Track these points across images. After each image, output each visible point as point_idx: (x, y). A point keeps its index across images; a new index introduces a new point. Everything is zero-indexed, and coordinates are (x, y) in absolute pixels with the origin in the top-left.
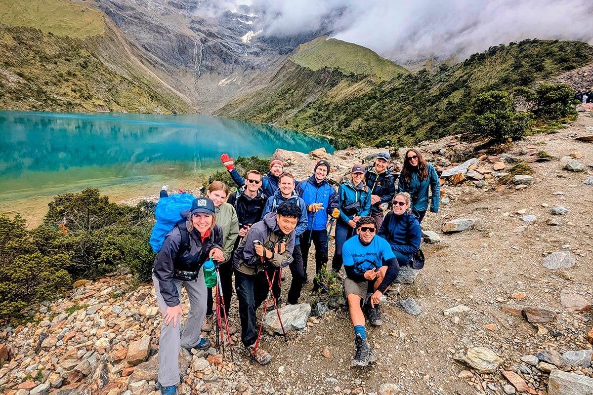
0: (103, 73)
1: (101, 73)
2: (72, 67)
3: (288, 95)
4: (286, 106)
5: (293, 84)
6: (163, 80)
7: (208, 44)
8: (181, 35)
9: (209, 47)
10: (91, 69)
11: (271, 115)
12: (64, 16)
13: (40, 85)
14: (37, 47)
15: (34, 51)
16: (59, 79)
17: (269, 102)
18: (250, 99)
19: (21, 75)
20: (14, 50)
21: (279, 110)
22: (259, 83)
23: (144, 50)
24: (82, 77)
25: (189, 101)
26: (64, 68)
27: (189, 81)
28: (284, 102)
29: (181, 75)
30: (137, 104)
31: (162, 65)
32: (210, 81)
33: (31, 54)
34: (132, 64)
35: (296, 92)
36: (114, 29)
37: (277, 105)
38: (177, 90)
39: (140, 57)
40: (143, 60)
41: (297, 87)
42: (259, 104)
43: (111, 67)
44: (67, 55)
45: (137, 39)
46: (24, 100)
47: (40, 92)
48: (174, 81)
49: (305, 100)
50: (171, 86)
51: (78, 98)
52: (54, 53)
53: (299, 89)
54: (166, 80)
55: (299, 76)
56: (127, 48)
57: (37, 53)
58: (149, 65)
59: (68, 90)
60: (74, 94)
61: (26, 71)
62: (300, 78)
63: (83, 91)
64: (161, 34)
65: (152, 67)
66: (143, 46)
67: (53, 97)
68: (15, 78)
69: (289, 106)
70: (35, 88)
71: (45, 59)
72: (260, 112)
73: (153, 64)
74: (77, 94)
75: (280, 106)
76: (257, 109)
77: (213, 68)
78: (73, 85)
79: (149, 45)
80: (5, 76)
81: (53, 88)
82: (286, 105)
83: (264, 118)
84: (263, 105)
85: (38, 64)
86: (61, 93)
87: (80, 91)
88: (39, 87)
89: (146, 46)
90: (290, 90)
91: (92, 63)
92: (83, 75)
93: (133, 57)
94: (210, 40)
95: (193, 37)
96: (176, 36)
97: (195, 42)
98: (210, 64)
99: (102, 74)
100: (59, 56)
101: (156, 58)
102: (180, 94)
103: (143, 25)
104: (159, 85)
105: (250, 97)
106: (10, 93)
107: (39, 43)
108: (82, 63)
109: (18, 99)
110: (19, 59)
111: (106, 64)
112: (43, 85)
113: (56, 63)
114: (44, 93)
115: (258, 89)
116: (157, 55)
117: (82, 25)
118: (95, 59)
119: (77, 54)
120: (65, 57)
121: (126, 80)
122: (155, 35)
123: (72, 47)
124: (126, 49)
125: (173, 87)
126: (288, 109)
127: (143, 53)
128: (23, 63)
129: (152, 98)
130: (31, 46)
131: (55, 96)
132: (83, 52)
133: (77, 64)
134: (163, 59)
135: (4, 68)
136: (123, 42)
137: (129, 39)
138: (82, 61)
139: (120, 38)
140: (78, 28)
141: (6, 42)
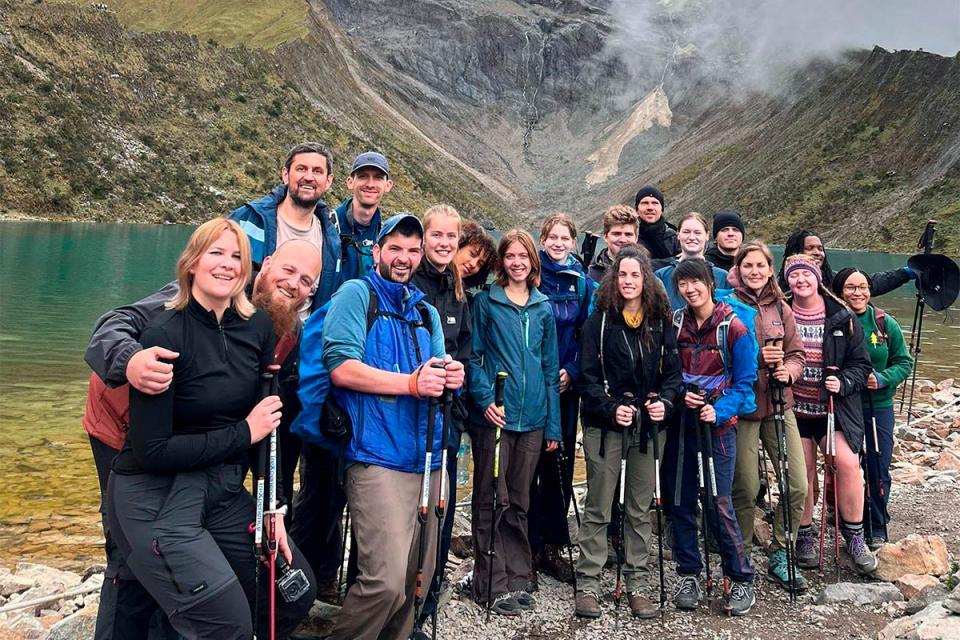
0: (313, 126)
1: (309, 126)
2: (248, 115)
3: (856, 145)
4: (862, 183)
5: (869, 109)
6: (435, 142)
7: (562, 31)
8: (488, 20)
9: (565, 38)
10: (288, 116)
11: (809, 217)
12: (223, 12)
13: (182, 163)
14: (183, 74)
15: (176, 83)
16: (221, 148)
17: (788, 173)
18: (711, 174)
19: (147, 140)
20: (140, 84)
21: (833, 196)
22: (731, 121)
23: (390, 69)
24: (269, 139)
25: (507, 195)
26: (231, 120)
27: (506, 138)
28: (846, 171)
29: (484, 123)
30: (392, 203)
31: (434, 102)
32: (568, 134)
33: (172, 90)
34: (364, 105)
35: (888, 132)
36: (330, 27)
37: (819, 181)
38: (473, 165)
39: (381, 87)
40: (388, 95)
41: (888, 117)
42: (749, 186)
43: (329, 112)
44: (240, 89)
45: (376, 44)
46: (149, 201)
47: (183, 179)
48: (464, 142)
49: (936, 155)
50: (455, 156)
51: (259, 192)
52: (214, 86)
53: (898, 123)
54: (445, 141)
55: (889, 81)
56: (353, 67)
57: (183, 87)
58: (402, 104)
59: (239, 173)
60: (251, 181)
61: (156, 130)
62: (894, 87)
63: (270, 175)
64: (437, 24)
65: (408, 109)
66: (391, 60)
67: (208, 191)
68: (136, 148)
69: (871, 180)
70: (172, 168)
71: (197, 100)
72: (761, 208)
73: (410, 100)
74: (257, 181)
75: (835, 185)
76: (746, 201)
77: (575, 96)
78: (249, 158)
79: (405, 55)
80: (120, 143)
81: (208, 168)
82: (859, 176)
83: (780, 228)
84: (765, 185)
85: (183, 112)
86: (224, 181)
87: (264, 173)
88: (181, 167)
89: (399, 59)
90: (863, 129)
91: (291, 104)
92: (272, 133)
93: (365, 89)
94: (567, 20)
95: (520, 19)
96: (476, 22)
97: (525, 31)
98: (567, 86)
99: (310, 130)
100: (224, 92)
101: (421, 85)
102: (482, 178)
103: (394, 9)
104: (429, 154)
105: (708, 168)
106: (124, 183)
107: (189, 66)
108: (270, 105)
109: (138, 197)
110: (146, 104)
111: (317, 105)
112: (187, 163)
113: (216, 108)
114: (189, 181)
115: (733, 139)
116: (423, 78)
117: (259, 25)
118: (296, 95)
119: (260, 85)
120: (237, 92)
121: (360, 143)
122: (423, 30)
123: (251, 70)
124: (351, 69)
125: (462, 159)
126: (868, 190)
127: (390, 77)
128: (155, 112)
129: (423, 186)
130: (172, 75)
131: (212, 189)
132: (271, 80)
133: (260, 108)
134: (437, 87)
135: (117, 126)
136: (347, 55)
137: (359, 46)
138: (270, 99)
139: (340, 46)
140: (250, 35)
141: (129, 68)
